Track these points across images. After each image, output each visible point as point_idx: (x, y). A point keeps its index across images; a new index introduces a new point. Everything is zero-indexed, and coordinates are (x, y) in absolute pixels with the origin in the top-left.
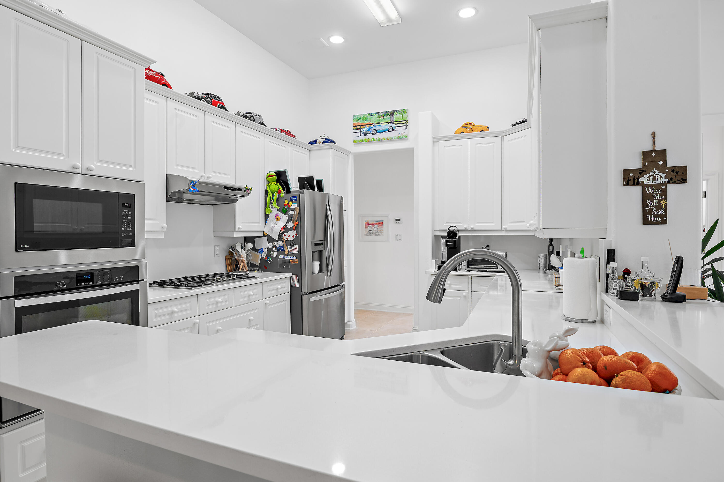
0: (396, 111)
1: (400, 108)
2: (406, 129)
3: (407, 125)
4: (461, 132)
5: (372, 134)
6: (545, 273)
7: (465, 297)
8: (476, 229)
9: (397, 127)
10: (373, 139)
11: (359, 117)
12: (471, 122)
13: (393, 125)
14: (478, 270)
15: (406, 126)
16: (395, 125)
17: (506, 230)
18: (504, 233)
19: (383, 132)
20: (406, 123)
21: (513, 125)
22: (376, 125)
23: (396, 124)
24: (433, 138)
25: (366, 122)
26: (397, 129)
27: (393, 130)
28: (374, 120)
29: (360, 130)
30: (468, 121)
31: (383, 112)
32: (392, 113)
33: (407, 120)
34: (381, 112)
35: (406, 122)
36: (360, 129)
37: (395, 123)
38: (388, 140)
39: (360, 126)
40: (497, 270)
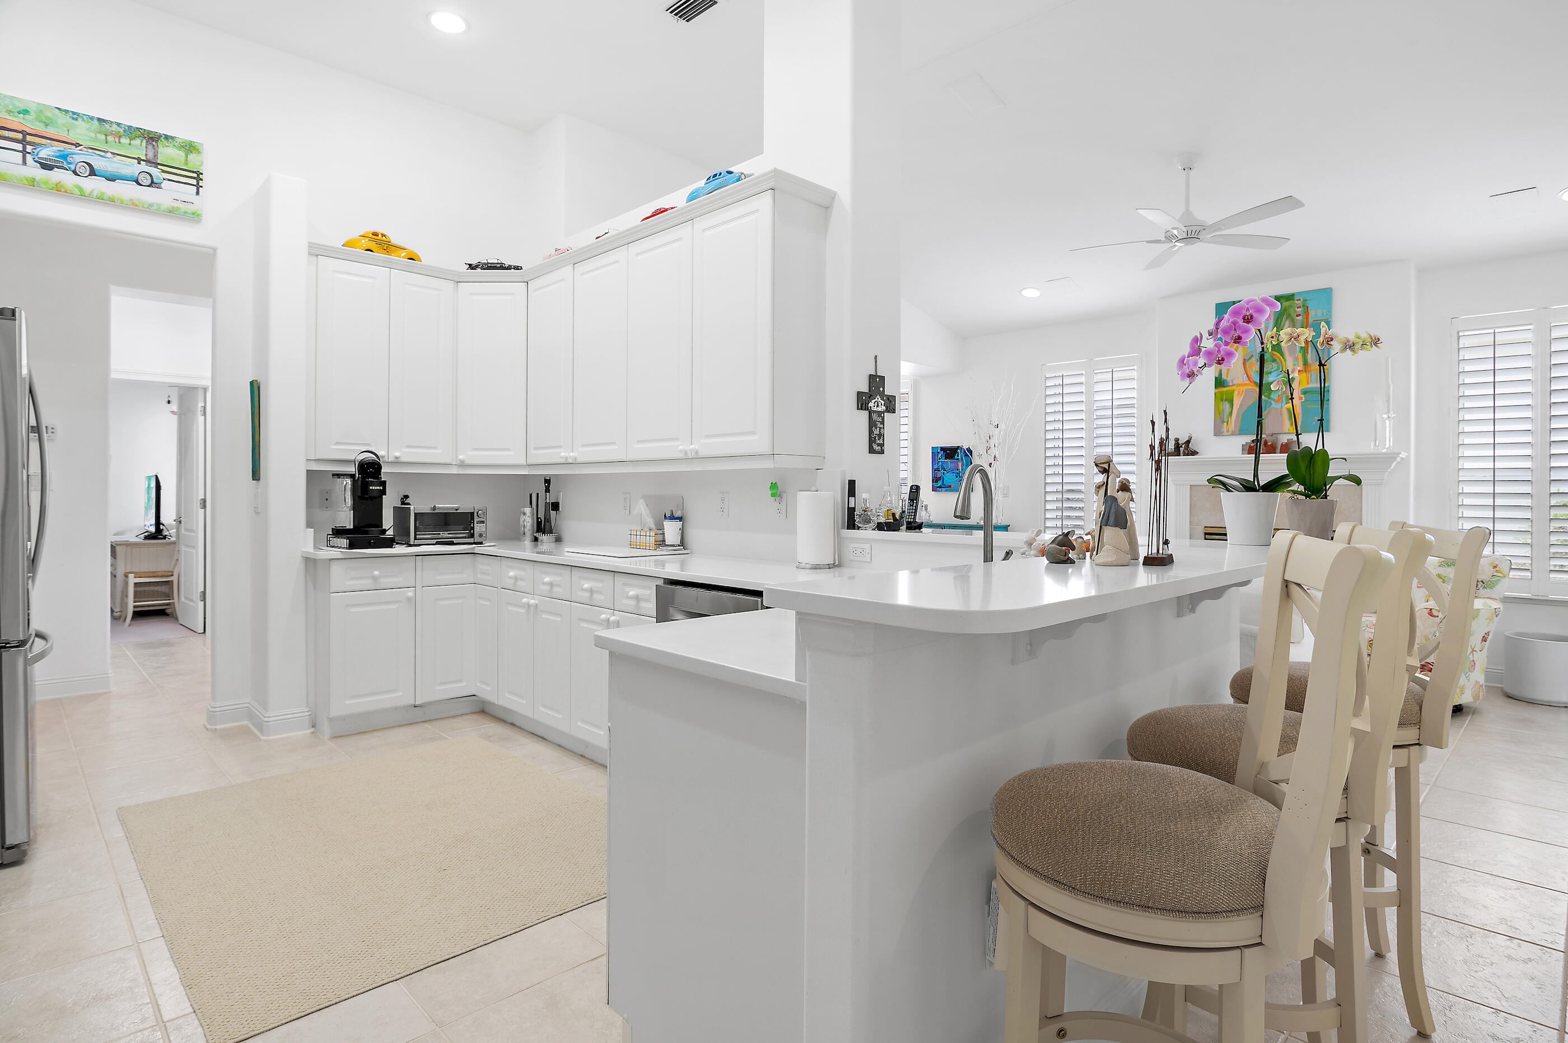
0: (167, 137)
1: (182, 134)
2: (198, 193)
3: (200, 185)
4: (367, 248)
5: (75, 172)
6: (536, 539)
7: (409, 599)
8: (403, 459)
9: (169, 180)
10: (80, 189)
11: (22, 107)
12: (384, 233)
13: (155, 171)
14: (437, 542)
15: (198, 187)
16: (162, 173)
17: (462, 465)
18: (455, 471)
19: (117, 181)
20: (199, 179)
21: (471, 267)
22: (90, 150)
23: (163, 171)
24: (311, 245)
25: (51, 132)
26: (165, 184)
27: (152, 184)
28: (81, 132)
29: (24, 147)
30: (380, 230)
31: (118, 124)
32: (152, 138)
33: (202, 174)
34: (111, 122)
35: (198, 175)
36: (23, 142)
37: (159, 167)
38: (134, 207)
39: (25, 133)
40: (471, 540)
